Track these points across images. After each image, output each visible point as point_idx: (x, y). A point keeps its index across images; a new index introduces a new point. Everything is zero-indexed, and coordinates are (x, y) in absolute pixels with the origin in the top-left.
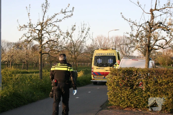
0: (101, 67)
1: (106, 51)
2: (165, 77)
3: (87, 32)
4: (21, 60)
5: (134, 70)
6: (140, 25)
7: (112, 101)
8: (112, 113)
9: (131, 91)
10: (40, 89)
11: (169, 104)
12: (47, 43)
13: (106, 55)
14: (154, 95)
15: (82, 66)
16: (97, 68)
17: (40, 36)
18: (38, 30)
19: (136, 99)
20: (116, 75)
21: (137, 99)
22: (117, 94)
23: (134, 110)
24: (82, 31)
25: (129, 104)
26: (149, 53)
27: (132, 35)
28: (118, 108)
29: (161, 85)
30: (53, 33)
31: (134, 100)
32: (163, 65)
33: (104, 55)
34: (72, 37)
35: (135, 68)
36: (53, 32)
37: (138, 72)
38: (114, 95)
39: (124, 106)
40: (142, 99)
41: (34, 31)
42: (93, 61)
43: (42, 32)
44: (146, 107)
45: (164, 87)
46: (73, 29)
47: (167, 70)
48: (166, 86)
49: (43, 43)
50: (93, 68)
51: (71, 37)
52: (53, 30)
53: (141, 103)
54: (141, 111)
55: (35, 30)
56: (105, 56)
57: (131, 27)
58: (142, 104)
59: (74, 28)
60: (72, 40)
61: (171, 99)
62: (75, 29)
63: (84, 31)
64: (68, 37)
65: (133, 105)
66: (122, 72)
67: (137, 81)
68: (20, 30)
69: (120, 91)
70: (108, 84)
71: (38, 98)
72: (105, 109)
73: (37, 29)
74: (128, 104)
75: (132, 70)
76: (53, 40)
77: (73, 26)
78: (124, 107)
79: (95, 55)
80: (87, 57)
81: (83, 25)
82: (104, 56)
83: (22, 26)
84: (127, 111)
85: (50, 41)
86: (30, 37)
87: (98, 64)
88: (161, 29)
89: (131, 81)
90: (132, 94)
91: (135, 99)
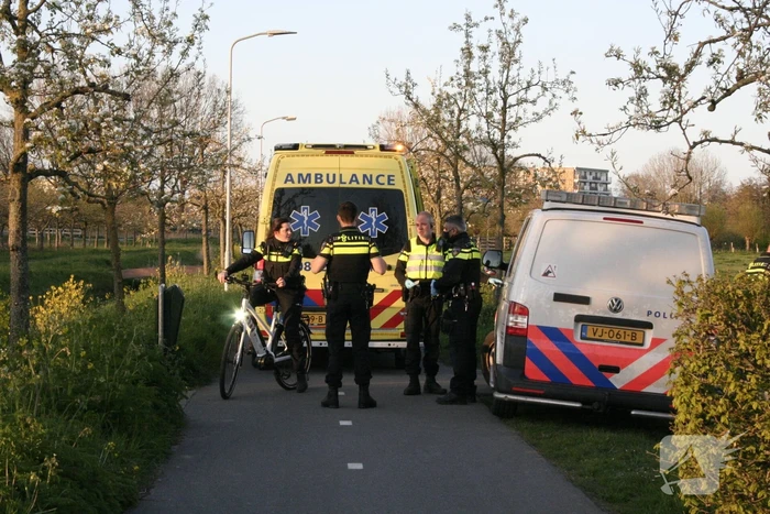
1: (345, 161)
13: (347, 185)
56: (341, 189)
79: (275, 182)
82: (336, 189)
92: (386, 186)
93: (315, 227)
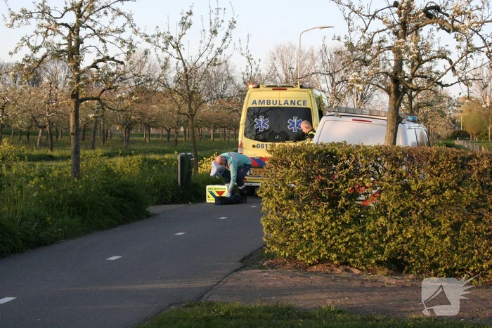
0: (265, 143)
1: (282, 93)
2: (431, 173)
3: (227, 34)
4: (34, 118)
5: (339, 152)
6: (372, 13)
7: (273, 243)
8: (267, 280)
9: (329, 214)
10: (68, 208)
11: (442, 255)
12: (94, 66)
13: (283, 106)
14: (397, 226)
15: (227, 139)
16: (254, 146)
17: (73, 44)
18: (66, 25)
19: (346, 237)
20: (288, 166)
21: (348, 239)
22: (289, 222)
23: (339, 270)
24: (211, 31)
25: (324, 252)
26: (398, 101)
27: (350, 46)
28: (290, 263)
29: (420, 195)
30: (113, 34)
31: (340, 241)
32: (480, 139)
33: (277, 105)
34: (182, 47)
35: (347, 144)
36: (113, 32)
37: (353, 156)
38: (280, 226)
39: (308, 257)
40: (362, 239)
41: (53, 30)
42: (241, 122)
43: (80, 32)
44: (373, 262)
45: (427, 203)
46: (184, 23)
47: (438, 152)
48: (434, 201)
49: (82, 67)
50: (241, 144)
51: (177, 48)
52: (113, 27)
53: (360, 249)
54: (359, 275)
55: (56, 27)
56: (279, 108)
57: (346, 19)
58: (361, 252)
59: (188, 21)
60: (182, 59)
61: (447, 239)
62: (190, 25)
63: (218, 30)
64: (167, 48)
65: (334, 256)
66: (303, 157)
67: (348, 185)
68: (11, 26)
69: (298, 215)
70: (264, 194)
71: (58, 233)
72: (254, 266)
73: (63, 24)
74: (320, 254)
75: (336, 151)
76: (113, 59)
77: (185, 15)
78: (309, 262)
79: (248, 104)
80: (229, 111)
81: (215, 11)
82: (277, 107)
83: (18, 12)
84: (316, 273)
85: (103, 60)
86: (40, 47)
87: (259, 134)
88: (438, 26)
89: (331, 185)
90: (333, 224)
91: (342, 239)
92: (302, 106)
93: (266, 126)
